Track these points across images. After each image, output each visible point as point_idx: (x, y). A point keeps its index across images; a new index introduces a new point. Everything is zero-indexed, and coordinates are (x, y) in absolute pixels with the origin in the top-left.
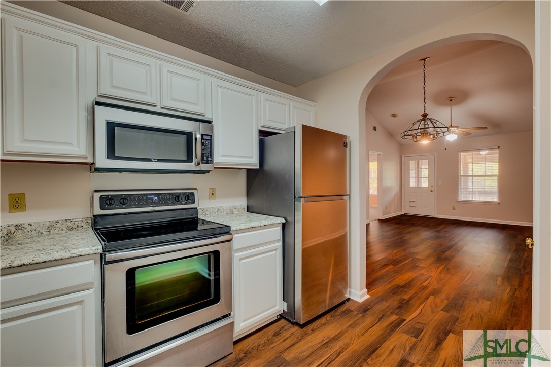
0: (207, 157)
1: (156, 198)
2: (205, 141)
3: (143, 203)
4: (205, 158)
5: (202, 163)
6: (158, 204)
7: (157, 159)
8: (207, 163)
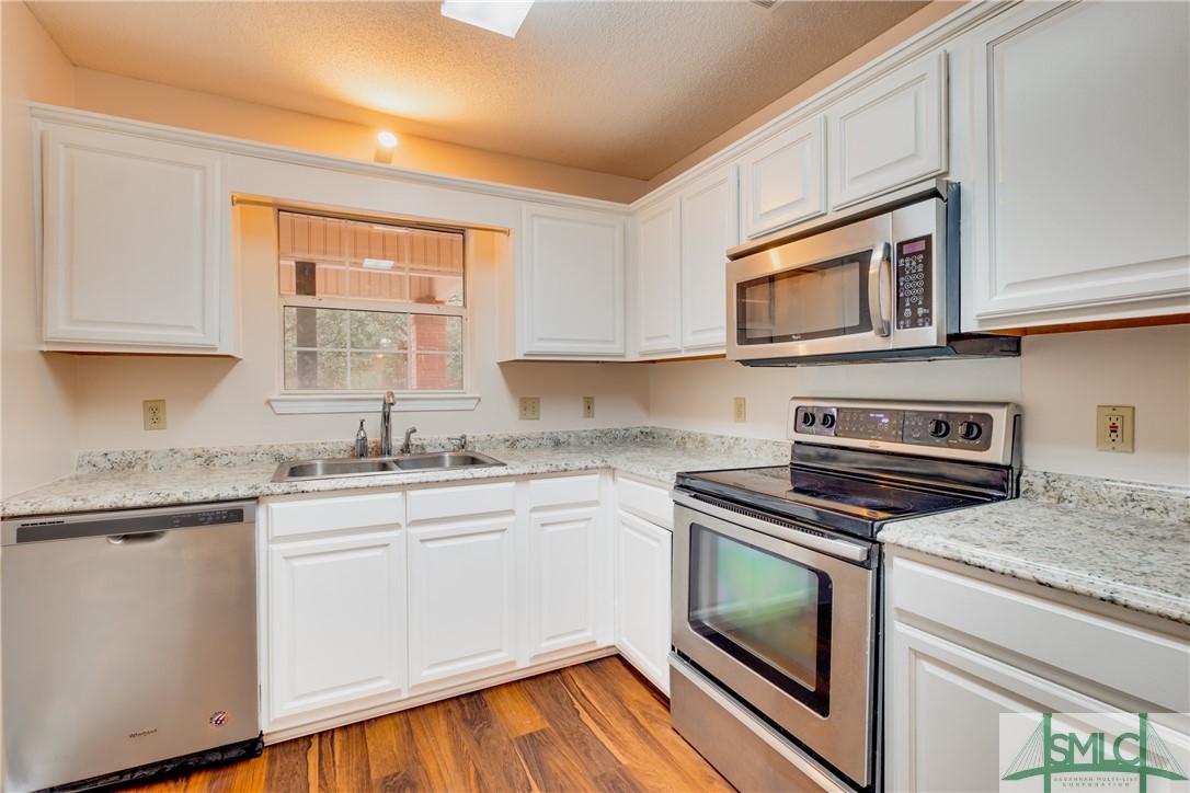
0: (914, 307)
1: (886, 420)
2: (908, 260)
3: (858, 429)
4: (908, 312)
5: (898, 327)
6: (886, 438)
7: (801, 335)
8: (914, 324)
